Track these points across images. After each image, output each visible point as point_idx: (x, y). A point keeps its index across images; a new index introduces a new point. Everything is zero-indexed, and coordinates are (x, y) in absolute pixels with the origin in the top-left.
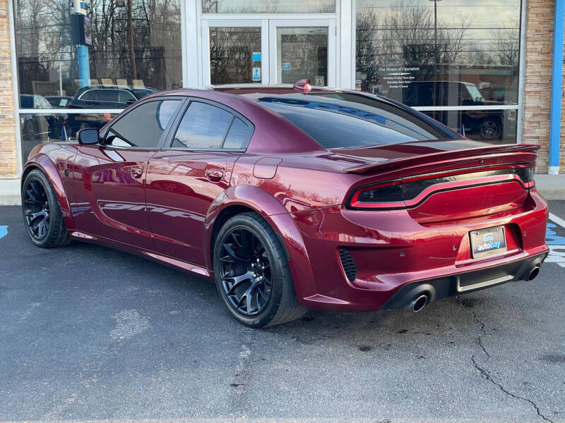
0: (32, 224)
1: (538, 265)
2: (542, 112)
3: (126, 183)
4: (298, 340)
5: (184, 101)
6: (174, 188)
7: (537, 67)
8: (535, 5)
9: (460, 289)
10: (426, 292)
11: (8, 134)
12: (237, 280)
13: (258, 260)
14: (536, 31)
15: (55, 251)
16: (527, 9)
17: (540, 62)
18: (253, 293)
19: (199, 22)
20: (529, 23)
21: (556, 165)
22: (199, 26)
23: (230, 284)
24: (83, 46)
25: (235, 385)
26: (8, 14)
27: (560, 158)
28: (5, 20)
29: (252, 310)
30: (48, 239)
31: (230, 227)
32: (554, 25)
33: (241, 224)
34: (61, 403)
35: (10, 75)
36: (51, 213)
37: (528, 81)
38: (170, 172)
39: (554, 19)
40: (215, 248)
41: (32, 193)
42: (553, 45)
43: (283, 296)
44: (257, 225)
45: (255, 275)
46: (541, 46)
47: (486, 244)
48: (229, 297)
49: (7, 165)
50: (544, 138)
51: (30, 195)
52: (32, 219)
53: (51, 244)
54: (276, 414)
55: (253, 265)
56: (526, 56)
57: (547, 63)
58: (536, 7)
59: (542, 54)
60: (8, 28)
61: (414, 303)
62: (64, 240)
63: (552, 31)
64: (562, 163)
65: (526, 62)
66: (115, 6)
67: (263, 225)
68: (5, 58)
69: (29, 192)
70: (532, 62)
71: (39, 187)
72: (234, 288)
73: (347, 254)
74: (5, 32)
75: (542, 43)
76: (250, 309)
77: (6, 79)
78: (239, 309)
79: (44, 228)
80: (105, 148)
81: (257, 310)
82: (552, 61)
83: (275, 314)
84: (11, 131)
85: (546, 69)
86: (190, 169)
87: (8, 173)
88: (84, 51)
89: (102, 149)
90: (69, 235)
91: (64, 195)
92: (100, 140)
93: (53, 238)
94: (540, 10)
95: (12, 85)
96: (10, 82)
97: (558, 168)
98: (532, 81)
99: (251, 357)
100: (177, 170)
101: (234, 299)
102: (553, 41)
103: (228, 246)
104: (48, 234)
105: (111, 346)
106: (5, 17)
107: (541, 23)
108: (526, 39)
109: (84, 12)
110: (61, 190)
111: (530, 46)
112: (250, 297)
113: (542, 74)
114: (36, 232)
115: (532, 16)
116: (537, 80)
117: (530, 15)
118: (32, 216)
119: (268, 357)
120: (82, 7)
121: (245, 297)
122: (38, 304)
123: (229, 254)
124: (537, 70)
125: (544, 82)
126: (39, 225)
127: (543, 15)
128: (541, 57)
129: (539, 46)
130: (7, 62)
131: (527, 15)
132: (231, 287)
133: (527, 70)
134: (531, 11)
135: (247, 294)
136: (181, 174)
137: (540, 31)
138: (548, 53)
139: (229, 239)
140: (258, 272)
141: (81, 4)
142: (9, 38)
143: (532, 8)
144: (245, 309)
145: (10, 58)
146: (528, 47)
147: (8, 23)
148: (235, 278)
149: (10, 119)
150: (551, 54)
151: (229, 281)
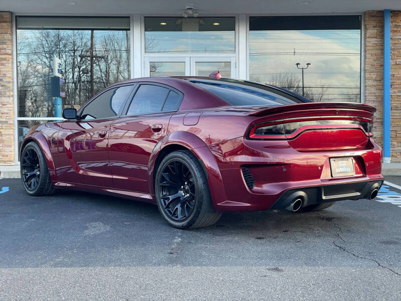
0: (27, 181)
1: (377, 188)
2: (377, 121)
3: (92, 149)
4: (214, 234)
5: (135, 85)
6: (128, 149)
7: (373, 90)
8: (371, 48)
9: (324, 198)
10: (301, 197)
11: (9, 135)
12: (171, 198)
13: (186, 183)
14: (372, 65)
15: (43, 197)
16: (365, 51)
17: (375, 86)
18: (182, 206)
19: (143, 59)
20: (367, 60)
21: (389, 157)
22: (143, 62)
23: (166, 201)
24: (58, 98)
25: (171, 253)
26: (12, 53)
27: (391, 151)
28: (10, 56)
29: (182, 217)
30: (38, 189)
31: (167, 161)
32: (384, 61)
33: (175, 158)
34: (52, 260)
35: (12, 94)
36: (41, 171)
37: (367, 99)
38: (122, 136)
39: (383, 58)
40: (157, 177)
41: (28, 159)
42: (383, 75)
43: (203, 204)
44: (186, 157)
45: (183, 194)
46: (375, 76)
47: (341, 169)
48: (166, 210)
49: (7, 156)
50: (380, 138)
51: (27, 161)
52: (27, 177)
53: (40, 194)
54: (201, 265)
55: (182, 187)
56: (365, 82)
57: (380, 87)
58: (371, 50)
59: (376, 81)
60: (12, 63)
61: (293, 204)
62: (49, 190)
63: (382, 66)
64: (392, 156)
65: (366, 86)
66: (81, 73)
67: (190, 156)
68: (9, 82)
69: (26, 158)
70: (369, 86)
71: (33, 153)
72: (169, 204)
73: (247, 171)
74: (10, 64)
75: (376, 73)
76: (180, 217)
77: (9, 97)
78: (173, 217)
79: (36, 183)
80: (80, 122)
81: (185, 216)
82: (383, 85)
83: (197, 217)
84: (11, 132)
85: (379, 91)
86: (136, 132)
87: (8, 161)
88: (59, 101)
89: (78, 123)
90: (53, 185)
91: (52, 160)
92: (77, 117)
93: (41, 188)
94: (374, 52)
95: (13, 100)
96: (11, 98)
97: (390, 159)
98: (370, 99)
99: (182, 242)
100: (127, 134)
101: (169, 211)
102: (383, 72)
103: (165, 175)
104: (39, 185)
105: (86, 237)
106: (10, 55)
107: (375, 60)
108: (365, 71)
109: (60, 76)
110: (49, 156)
111: (368, 75)
112: (181, 209)
113: (377, 94)
114: (30, 186)
115: (368, 56)
116: (373, 98)
117: (367, 55)
118: (27, 175)
119: (193, 241)
120: (59, 72)
121: (177, 208)
122: (33, 220)
123: (166, 181)
124: (373, 92)
125: (378, 100)
126: (32, 181)
127: (376, 55)
128: (375, 83)
129: (374, 76)
130: (10, 85)
131: (365, 56)
132: (167, 203)
133: (367, 92)
134: (368, 52)
135: (179, 206)
136: (130, 137)
137: (374, 65)
138: (380, 80)
139: (166, 170)
140: (186, 192)
141: (58, 70)
142: (13, 69)
143: (368, 50)
144: (177, 217)
145: (13, 82)
146: (366, 76)
147: (12, 58)
148: (169, 197)
149: (11, 124)
150: (382, 81)
151: (166, 199)
